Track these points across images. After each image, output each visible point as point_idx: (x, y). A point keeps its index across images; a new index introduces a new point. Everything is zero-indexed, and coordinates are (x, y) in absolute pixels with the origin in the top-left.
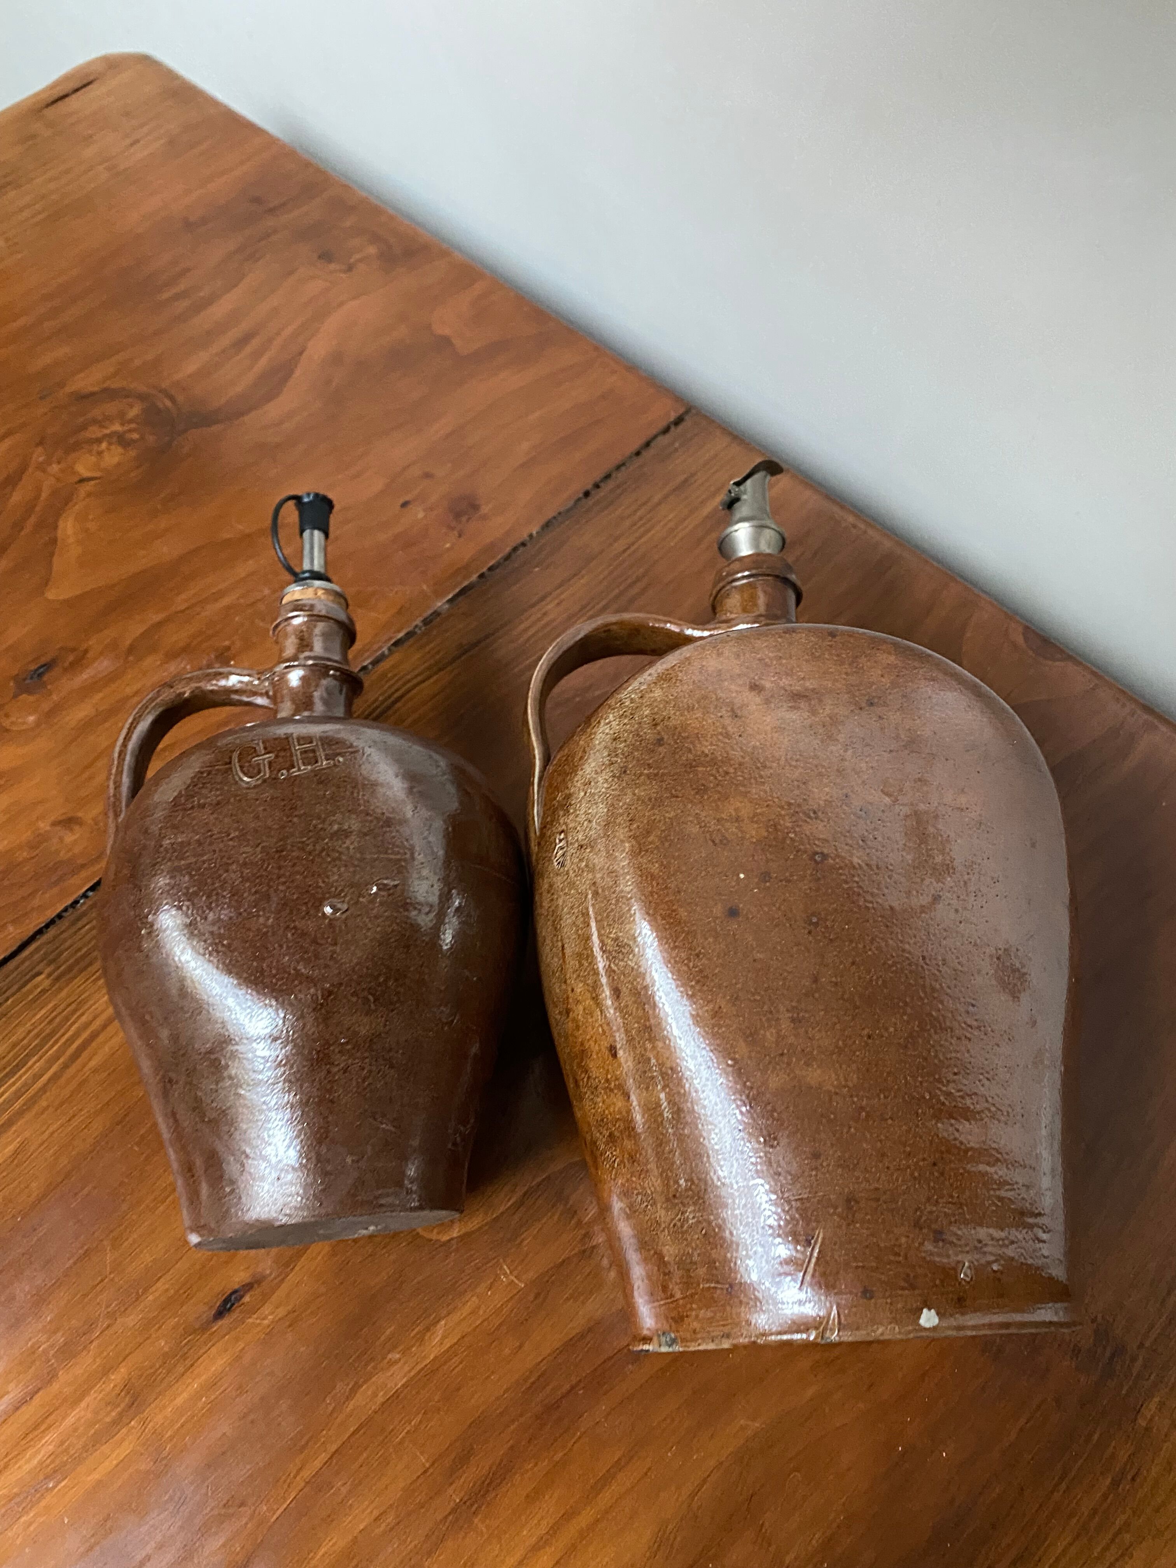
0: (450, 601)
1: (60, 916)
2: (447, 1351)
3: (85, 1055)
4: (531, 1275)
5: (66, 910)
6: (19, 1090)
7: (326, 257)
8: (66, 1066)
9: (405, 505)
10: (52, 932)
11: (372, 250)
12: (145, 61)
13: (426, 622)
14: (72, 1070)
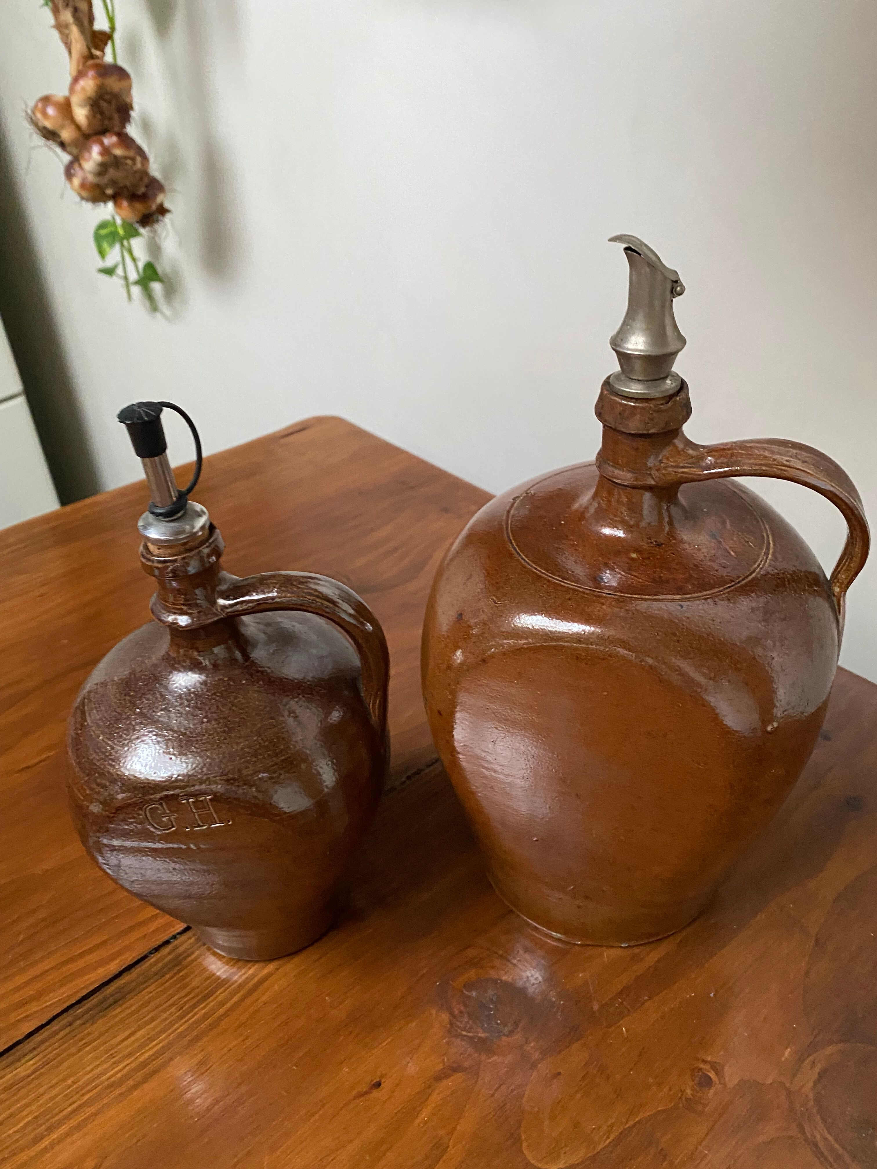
6: (206, 1013)
8: (244, 998)
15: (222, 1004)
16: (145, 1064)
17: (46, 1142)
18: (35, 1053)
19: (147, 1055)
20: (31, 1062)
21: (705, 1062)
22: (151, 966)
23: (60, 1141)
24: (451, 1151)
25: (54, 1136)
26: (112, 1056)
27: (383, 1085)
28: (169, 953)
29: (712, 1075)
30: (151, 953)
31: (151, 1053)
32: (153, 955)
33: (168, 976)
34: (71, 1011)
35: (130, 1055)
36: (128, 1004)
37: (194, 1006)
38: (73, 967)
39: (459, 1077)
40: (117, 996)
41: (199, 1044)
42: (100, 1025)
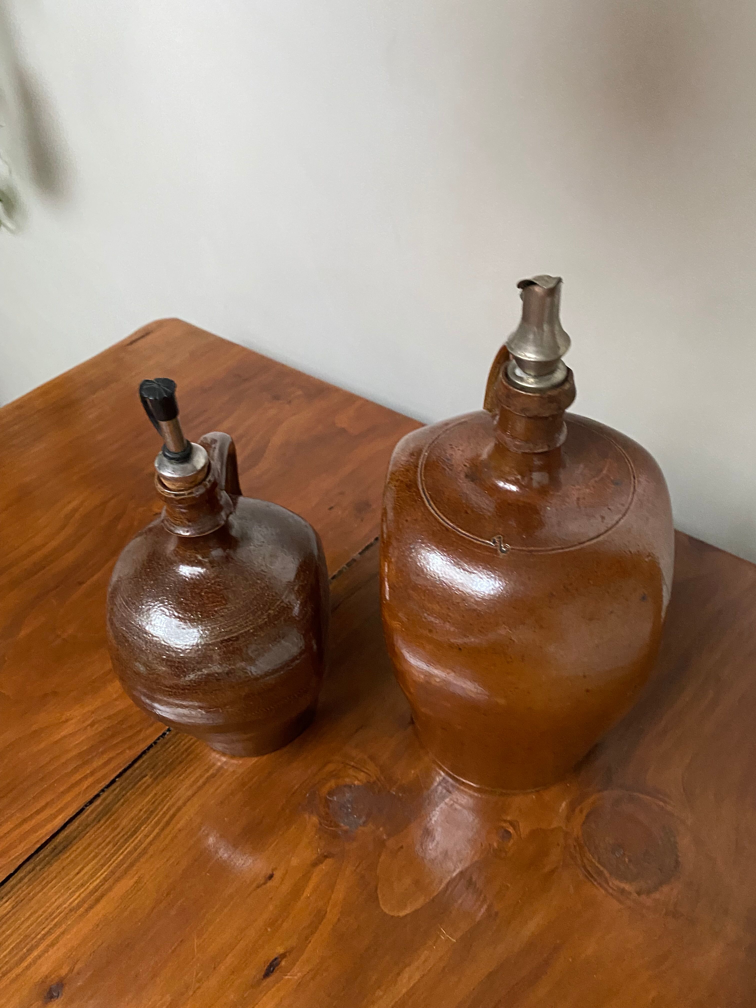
0: (360, 553)
1: (155, 743)
2: (413, 987)
3: (174, 821)
4: (459, 934)
5: (158, 739)
6: (136, 845)
7: (276, 398)
8: (163, 829)
9: (331, 508)
10: (152, 751)
11: (300, 393)
12: (176, 322)
13: (349, 565)
14: (166, 832)
15: (147, 836)
16: (96, 890)
17: (29, 960)
18: (9, 896)
19: (95, 883)
20: (8, 903)
21: (505, 821)
22: (88, 816)
23: (40, 957)
24: (328, 916)
25: (35, 953)
26: (69, 888)
27: (275, 876)
28: (101, 804)
29: (511, 830)
30: (86, 806)
31: (98, 881)
32: (88, 807)
33: (102, 822)
34: (31, 860)
35: (82, 885)
36: (74, 848)
37: (126, 841)
38: (27, 827)
39: (329, 861)
40: (65, 843)
41: (135, 868)
42: (56, 867)
